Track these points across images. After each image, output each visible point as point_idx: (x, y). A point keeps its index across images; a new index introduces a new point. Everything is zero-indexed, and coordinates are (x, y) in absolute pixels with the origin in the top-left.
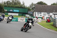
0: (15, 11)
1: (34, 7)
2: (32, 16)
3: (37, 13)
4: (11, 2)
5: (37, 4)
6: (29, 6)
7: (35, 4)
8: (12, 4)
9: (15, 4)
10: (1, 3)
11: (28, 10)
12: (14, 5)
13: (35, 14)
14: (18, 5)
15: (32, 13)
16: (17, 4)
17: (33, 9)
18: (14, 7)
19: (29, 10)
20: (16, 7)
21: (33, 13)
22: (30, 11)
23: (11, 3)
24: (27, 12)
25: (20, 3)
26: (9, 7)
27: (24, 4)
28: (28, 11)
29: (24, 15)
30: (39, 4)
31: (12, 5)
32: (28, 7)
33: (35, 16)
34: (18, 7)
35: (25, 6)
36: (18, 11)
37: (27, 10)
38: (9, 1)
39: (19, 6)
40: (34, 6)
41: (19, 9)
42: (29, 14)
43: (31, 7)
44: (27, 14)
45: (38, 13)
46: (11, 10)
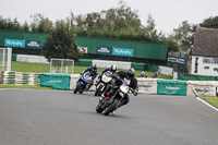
0: (117, 51)
1: (192, 39)
2: (182, 71)
3: (201, 59)
4: (103, 16)
5: (201, 25)
6: (174, 34)
7: (195, 27)
8: (109, 25)
9: (120, 24)
10: (66, 22)
11: (169, 50)
12: (115, 29)
13: (196, 64)
14: (130, 31)
15: (182, 61)
16: (126, 27)
17: (186, 44)
18: (114, 37)
19: (171, 47)
20: (123, 38)
21: (187, 59)
22: (177, 54)
23: (104, 21)
24: (163, 58)
25: (136, 23)
26: (95, 36)
27: (152, 26)
28: (170, 54)
29: (154, 67)
30: (212, 26)
31: (106, 29)
32: (167, 36)
33: (193, 73)
34: (131, 38)
35: (157, 34)
36: (128, 52)
37: (164, 49)
38: (95, 15)
39: (135, 34)
40: (190, 34)
41: (134, 43)
42: (171, 65)
43: (178, 37)
44: (164, 63)
45: (206, 61)
46: (104, 50)
